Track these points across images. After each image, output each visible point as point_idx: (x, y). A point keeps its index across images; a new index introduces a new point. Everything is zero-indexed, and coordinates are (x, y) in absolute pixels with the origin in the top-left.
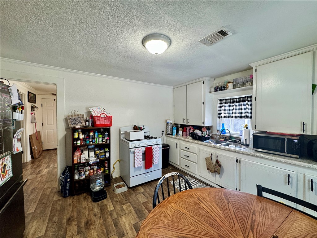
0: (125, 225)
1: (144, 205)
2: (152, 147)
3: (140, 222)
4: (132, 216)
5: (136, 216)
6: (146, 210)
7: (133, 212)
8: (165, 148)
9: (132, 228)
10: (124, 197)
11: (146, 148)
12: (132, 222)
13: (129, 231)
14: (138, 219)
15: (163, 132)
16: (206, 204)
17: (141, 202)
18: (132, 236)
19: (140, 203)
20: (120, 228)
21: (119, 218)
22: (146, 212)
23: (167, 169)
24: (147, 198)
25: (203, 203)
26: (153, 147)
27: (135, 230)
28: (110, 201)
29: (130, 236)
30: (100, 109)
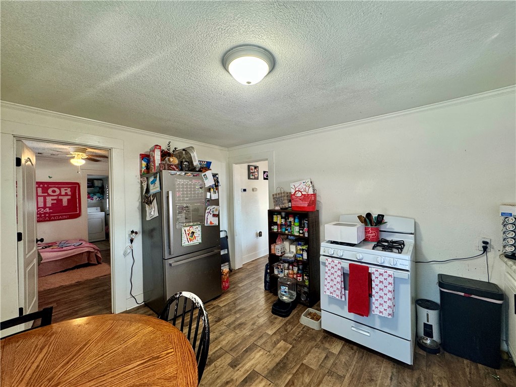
0: (250, 360)
1: (299, 368)
2: (368, 268)
3: (261, 377)
4: (268, 362)
5: (271, 366)
6: (290, 377)
7: (278, 360)
8: (473, 296)
9: (248, 371)
10: (300, 334)
11: (350, 264)
12: (258, 366)
13: (243, 370)
14: (266, 372)
15: (484, 242)
16: (136, 368)
17: (304, 362)
18: (236, 377)
19: (302, 360)
20: (245, 357)
21: (259, 348)
22: (286, 378)
23: (482, 372)
24: (321, 366)
25: (142, 364)
26: (372, 269)
27: (246, 377)
28: (282, 324)
29: (235, 374)
30: (305, 184)
